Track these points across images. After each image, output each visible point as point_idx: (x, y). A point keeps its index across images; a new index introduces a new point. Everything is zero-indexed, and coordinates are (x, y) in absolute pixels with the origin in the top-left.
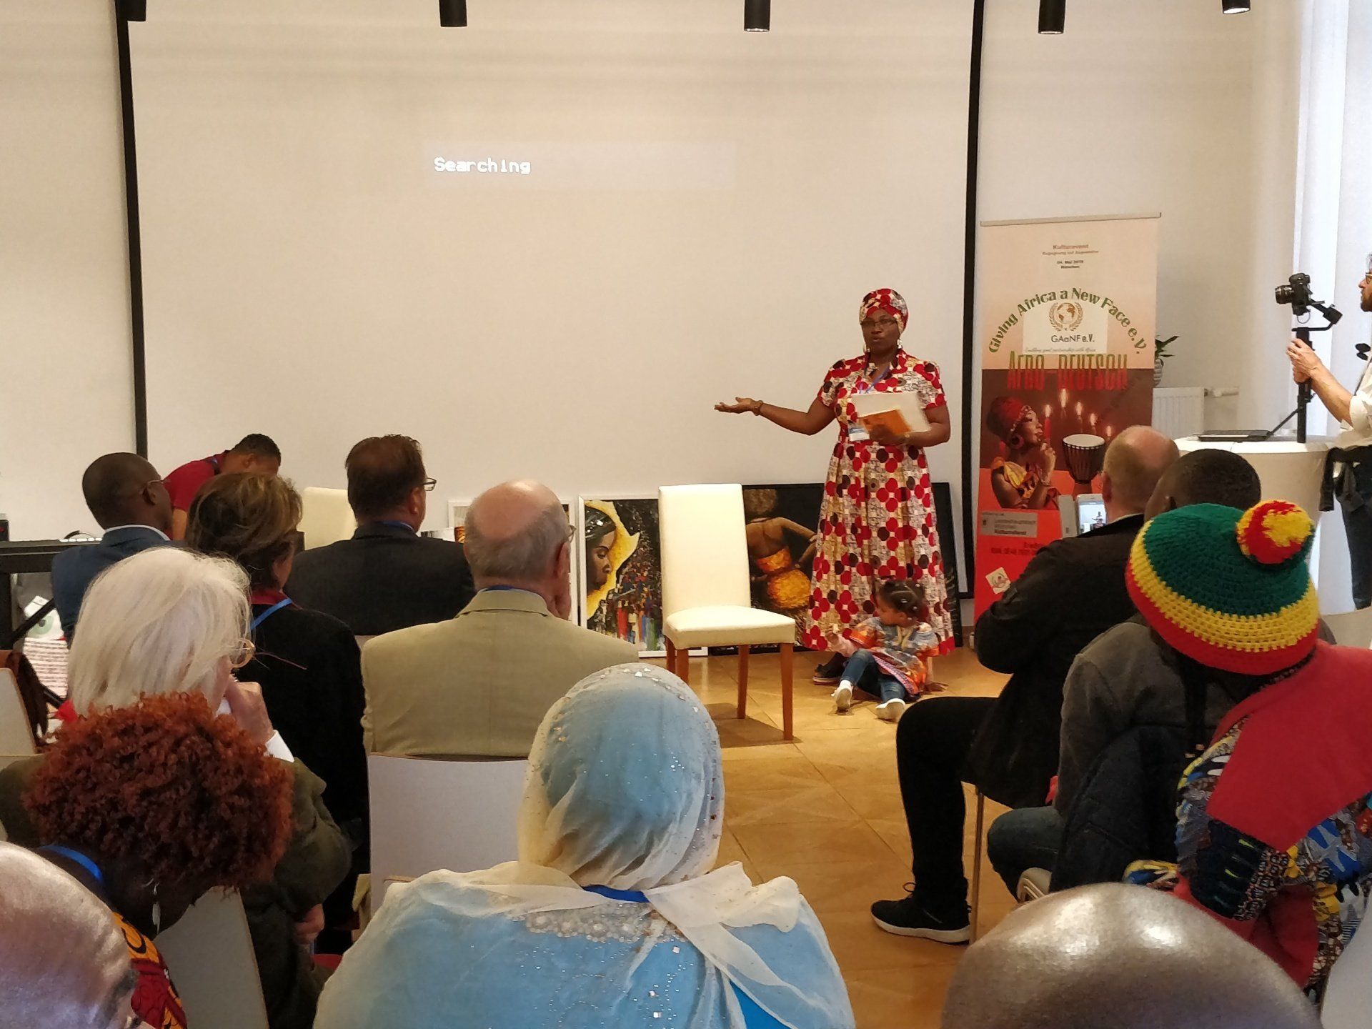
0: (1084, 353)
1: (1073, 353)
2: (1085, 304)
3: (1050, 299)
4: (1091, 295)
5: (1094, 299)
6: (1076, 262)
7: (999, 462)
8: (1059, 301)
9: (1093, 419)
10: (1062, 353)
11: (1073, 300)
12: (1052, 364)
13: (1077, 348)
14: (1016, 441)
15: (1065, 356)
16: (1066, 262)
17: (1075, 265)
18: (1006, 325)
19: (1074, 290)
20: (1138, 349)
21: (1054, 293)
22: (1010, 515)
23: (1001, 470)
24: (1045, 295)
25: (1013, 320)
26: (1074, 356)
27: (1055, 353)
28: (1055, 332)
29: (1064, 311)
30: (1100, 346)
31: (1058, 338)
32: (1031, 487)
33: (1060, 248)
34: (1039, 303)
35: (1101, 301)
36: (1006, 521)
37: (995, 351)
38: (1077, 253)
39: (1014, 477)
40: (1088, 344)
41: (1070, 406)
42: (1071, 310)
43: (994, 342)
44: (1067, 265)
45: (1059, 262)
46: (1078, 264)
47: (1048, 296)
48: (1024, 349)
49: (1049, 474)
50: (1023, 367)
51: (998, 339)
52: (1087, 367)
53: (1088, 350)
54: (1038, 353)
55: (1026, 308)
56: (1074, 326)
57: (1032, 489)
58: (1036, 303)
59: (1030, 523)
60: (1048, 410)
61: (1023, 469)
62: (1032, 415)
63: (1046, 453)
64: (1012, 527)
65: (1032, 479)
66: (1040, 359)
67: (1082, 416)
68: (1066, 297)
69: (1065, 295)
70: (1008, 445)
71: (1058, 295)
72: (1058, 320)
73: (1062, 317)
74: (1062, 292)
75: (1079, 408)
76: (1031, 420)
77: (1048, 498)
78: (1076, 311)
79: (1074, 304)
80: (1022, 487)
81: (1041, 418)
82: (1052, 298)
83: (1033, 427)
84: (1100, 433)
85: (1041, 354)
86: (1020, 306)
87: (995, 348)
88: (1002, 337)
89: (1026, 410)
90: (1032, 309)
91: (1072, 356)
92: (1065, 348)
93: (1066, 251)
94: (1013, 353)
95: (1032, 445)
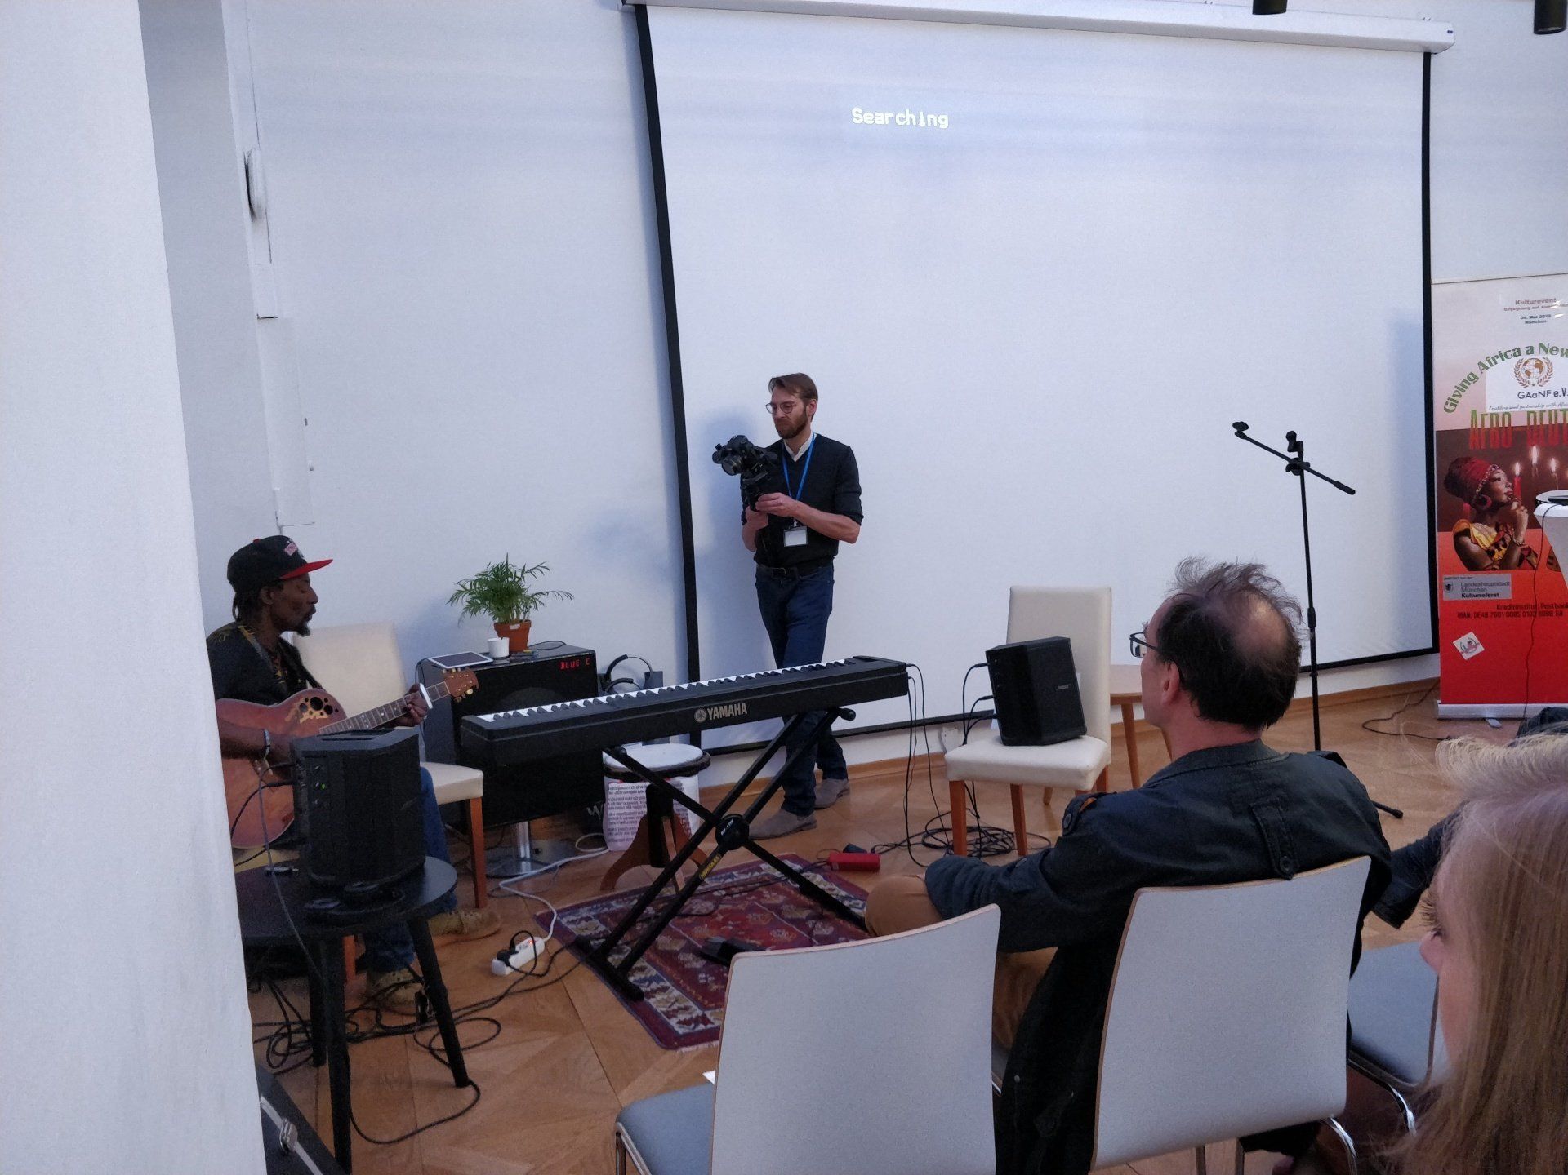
0: (1556, 407)
1: (1543, 409)
2: (1555, 359)
3: (1515, 355)
4: (1562, 349)
5: (1565, 353)
6: (1543, 316)
7: (1463, 525)
8: (1526, 358)
10: (1531, 409)
11: (1540, 356)
12: (1519, 421)
13: (1545, 403)
14: (1483, 502)
15: (1534, 412)
16: (1531, 317)
17: (1542, 320)
18: (1464, 383)
19: (1541, 345)
21: (1519, 350)
22: (1478, 577)
23: (1467, 532)
24: (1509, 351)
25: (1472, 378)
26: (1545, 411)
27: (1523, 409)
28: (1522, 389)
29: (1530, 367)
31: (1525, 394)
32: (1502, 548)
33: (1522, 303)
34: (1503, 360)
36: (1475, 585)
37: (1453, 411)
38: (1543, 307)
39: (1483, 538)
40: (1560, 399)
41: (1543, 462)
42: (1539, 365)
43: (1450, 402)
44: (1530, 320)
45: (1522, 318)
46: (1545, 319)
47: (1512, 353)
48: (1488, 406)
49: (1522, 533)
50: (1487, 425)
51: (1456, 398)
53: (1561, 405)
54: (1504, 411)
55: (1487, 364)
56: (1542, 382)
57: (1504, 550)
58: (1499, 360)
59: (1504, 584)
60: (1517, 468)
61: (1492, 530)
62: (1500, 474)
63: (1517, 511)
64: (1481, 590)
65: (1503, 539)
66: (1507, 416)
67: (1557, 471)
68: (1532, 353)
69: (1530, 350)
70: (1474, 506)
71: (1523, 351)
72: (1525, 376)
73: (1528, 373)
74: (1527, 348)
75: (1553, 464)
76: (1499, 479)
77: (1522, 558)
78: (1545, 365)
79: (1543, 360)
80: (1493, 548)
81: (1510, 476)
82: (1517, 354)
83: (1502, 486)
85: (1508, 411)
86: (1480, 364)
87: (1448, 407)
88: (1460, 396)
89: (1494, 469)
90: (1495, 366)
91: (1542, 412)
92: (1531, 404)
93: (1531, 306)
94: (1474, 412)
95: (1503, 504)
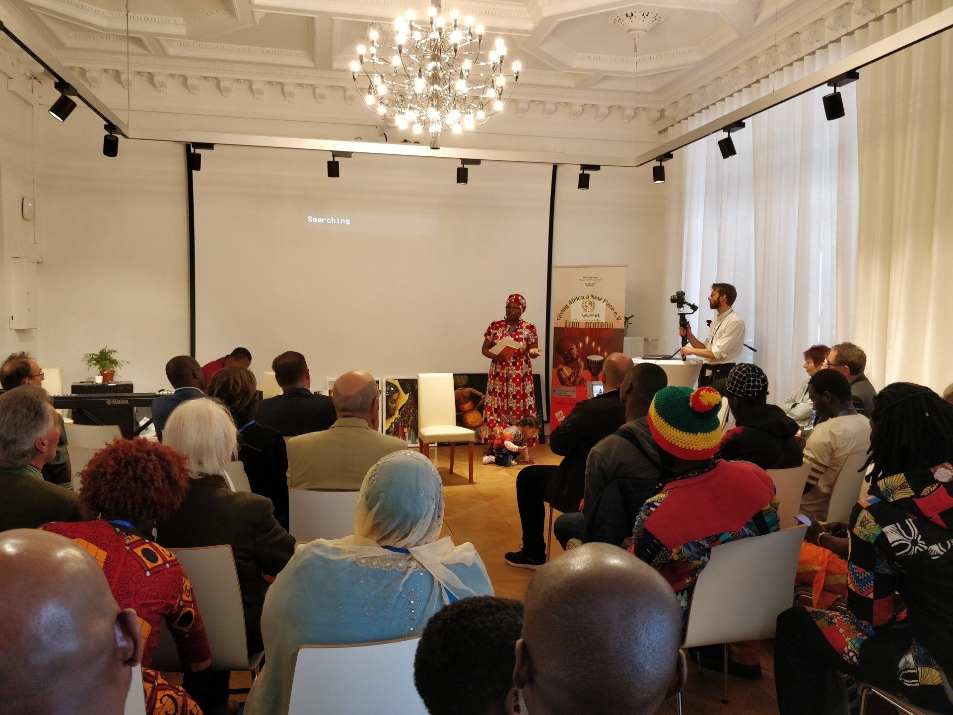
0: (596, 321)
1: (591, 321)
2: (596, 301)
5: (600, 299)
6: (593, 284)
7: (561, 366)
8: (586, 300)
9: (599, 349)
10: (587, 321)
11: (591, 299)
12: (582, 326)
13: (593, 319)
14: (568, 357)
15: (588, 323)
17: (592, 285)
18: (564, 309)
19: (592, 295)
20: (617, 321)
22: (565, 388)
23: (561, 369)
25: (567, 307)
27: (584, 321)
28: (584, 313)
29: (587, 304)
30: (602, 319)
31: (585, 315)
32: (573, 377)
33: (586, 278)
35: (603, 300)
36: (563, 391)
37: (559, 320)
38: (593, 280)
39: (567, 372)
40: (597, 318)
41: (590, 343)
42: (591, 304)
43: (559, 315)
44: (589, 285)
45: (585, 284)
47: (581, 298)
48: (571, 319)
49: (581, 371)
50: (571, 326)
52: (597, 327)
53: (597, 320)
54: (577, 321)
55: (572, 302)
56: (592, 310)
58: (576, 300)
59: (573, 392)
60: (581, 345)
61: (570, 369)
62: (574, 347)
64: (566, 393)
65: (574, 373)
66: (578, 323)
67: (594, 347)
69: (588, 297)
70: (565, 359)
71: (585, 297)
72: (585, 308)
73: (587, 306)
75: (593, 344)
76: (574, 349)
77: (581, 381)
78: (593, 304)
79: (592, 301)
80: (570, 377)
81: (578, 348)
82: (583, 298)
83: (575, 352)
84: (602, 355)
86: (569, 301)
87: (558, 318)
88: (562, 314)
89: (572, 345)
90: (575, 303)
91: (591, 323)
92: (588, 319)
93: (588, 279)
94: (566, 321)
95: (574, 359)
